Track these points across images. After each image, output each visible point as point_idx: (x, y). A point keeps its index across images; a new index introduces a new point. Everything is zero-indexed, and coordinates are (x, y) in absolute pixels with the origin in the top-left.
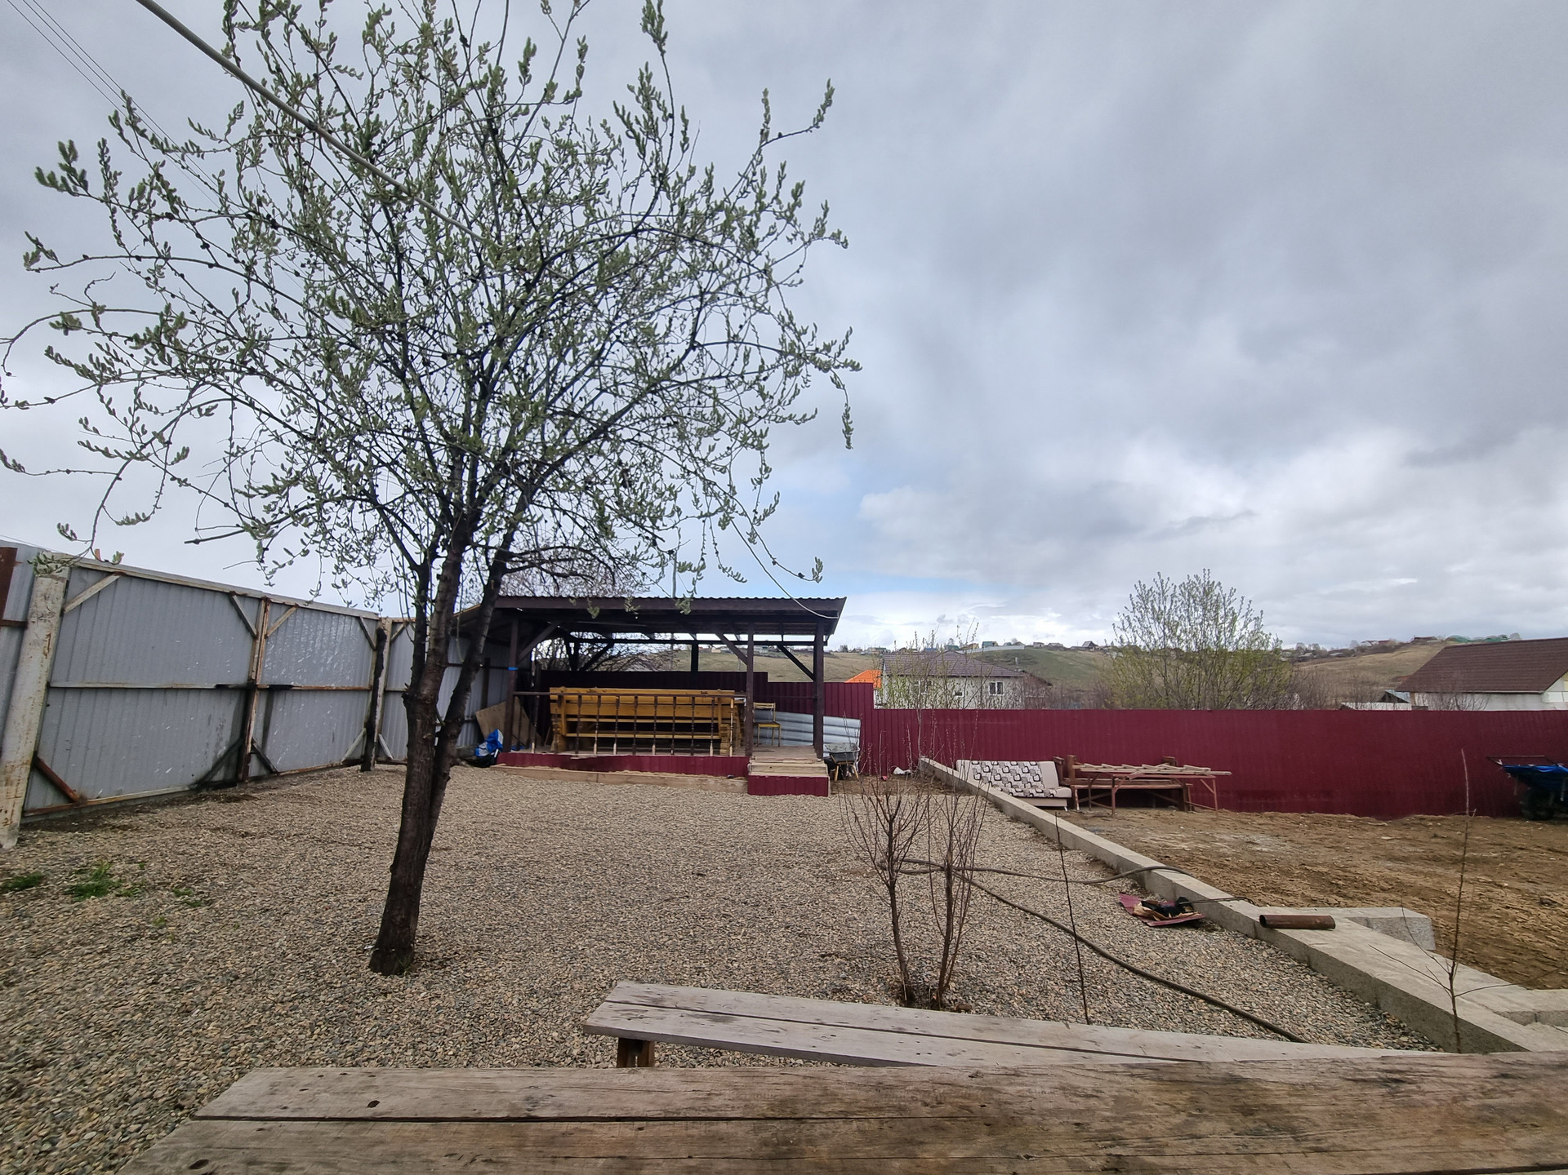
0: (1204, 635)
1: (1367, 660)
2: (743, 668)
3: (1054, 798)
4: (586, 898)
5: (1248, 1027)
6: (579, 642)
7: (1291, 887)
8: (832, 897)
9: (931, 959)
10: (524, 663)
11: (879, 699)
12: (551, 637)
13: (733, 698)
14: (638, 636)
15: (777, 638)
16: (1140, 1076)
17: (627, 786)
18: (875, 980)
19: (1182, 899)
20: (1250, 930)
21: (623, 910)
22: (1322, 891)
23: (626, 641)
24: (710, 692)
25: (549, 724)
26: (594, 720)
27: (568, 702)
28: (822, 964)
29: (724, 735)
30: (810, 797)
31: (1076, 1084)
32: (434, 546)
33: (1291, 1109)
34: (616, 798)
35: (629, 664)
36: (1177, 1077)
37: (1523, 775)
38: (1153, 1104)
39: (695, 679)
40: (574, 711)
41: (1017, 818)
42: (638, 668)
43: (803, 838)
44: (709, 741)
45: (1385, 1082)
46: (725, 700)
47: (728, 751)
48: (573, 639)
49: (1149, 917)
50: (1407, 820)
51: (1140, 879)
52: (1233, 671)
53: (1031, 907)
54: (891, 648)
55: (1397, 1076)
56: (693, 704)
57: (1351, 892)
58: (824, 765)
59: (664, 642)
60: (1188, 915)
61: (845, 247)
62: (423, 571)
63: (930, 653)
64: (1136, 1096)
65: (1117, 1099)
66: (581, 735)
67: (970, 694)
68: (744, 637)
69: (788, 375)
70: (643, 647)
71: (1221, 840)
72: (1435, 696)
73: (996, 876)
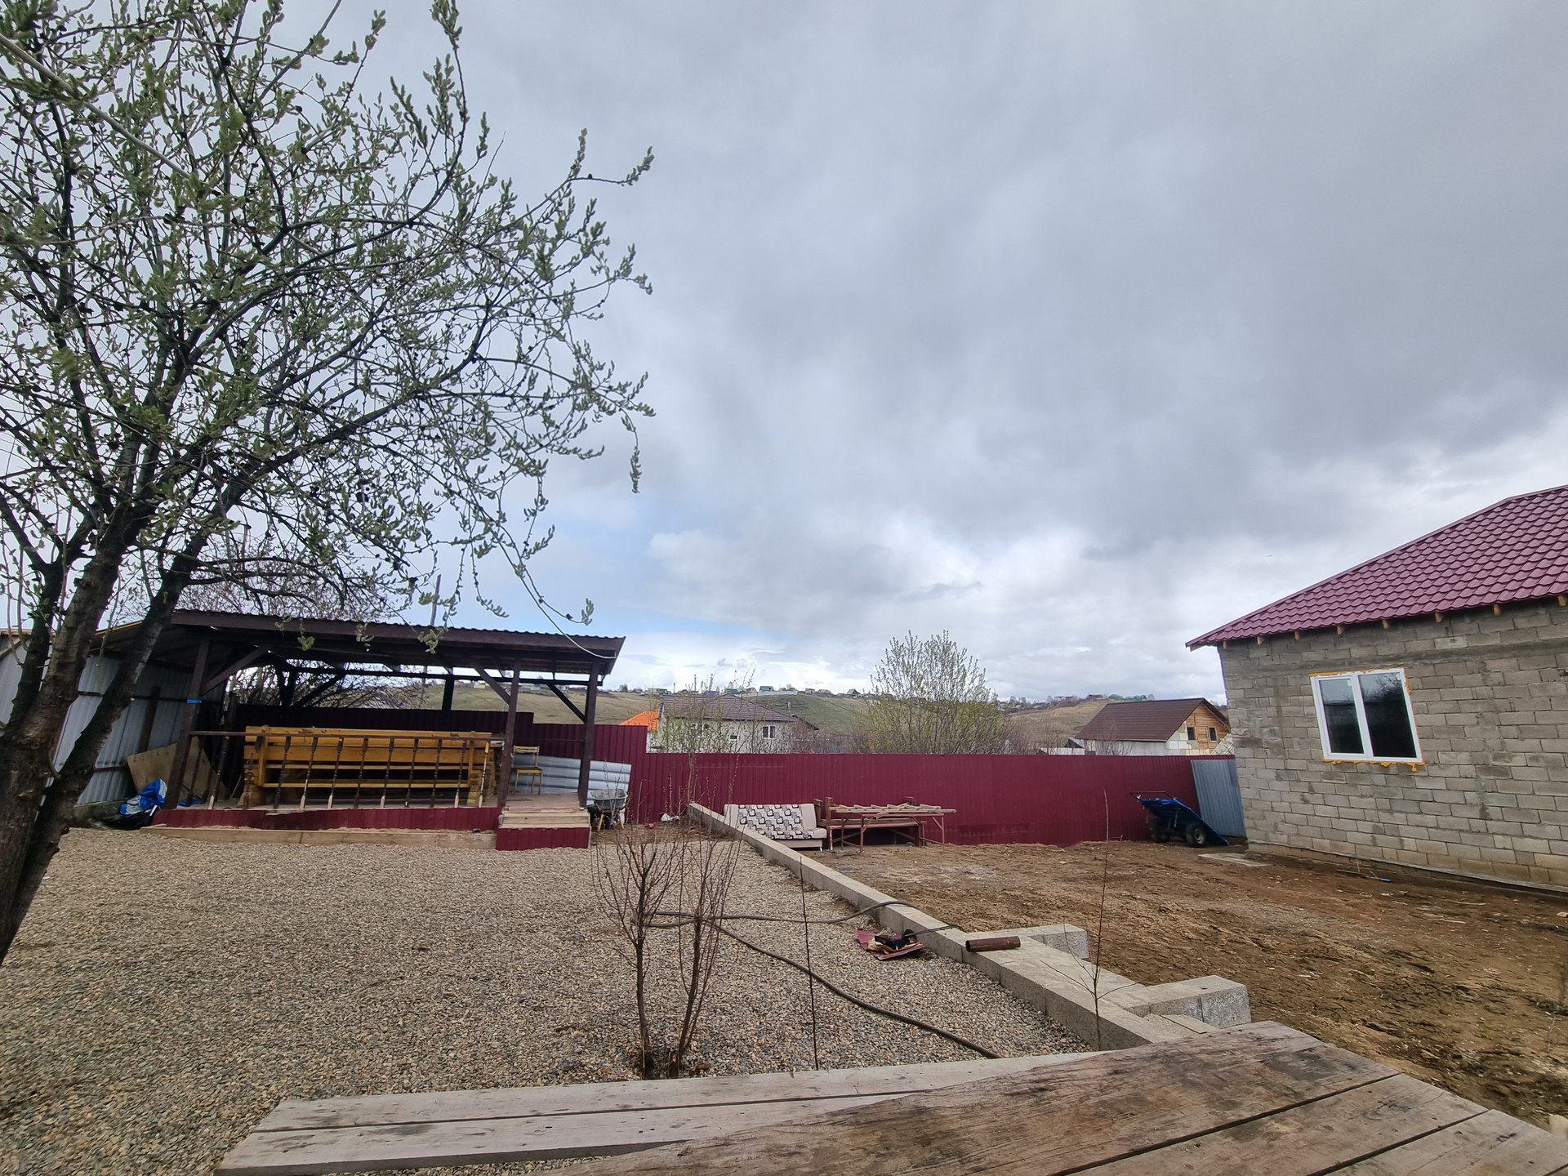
0: (942, 688)
1: (1058, 712)
2: (502, 706)
3: (812, 839)
4: (260, 993)
5: (950, 1047)
6: (296, 671)
7: (994, 912)
8: (578, 961)
9: (675, 1019)
10: (214, 695)
11: (652, 744)
12: (258, 662)
13: (489, 741)
14: (379, 667)
15: (548, 676)
16: (841, 1123)
17: (341, 847)
18: (614, 1050)
19: (908, 931)
20: (958, 956)
21: (312, 1003)
22: (1016, 913)
23: (362, 673)
24: (462, 734)
25: (240, 772)
26: (306, 767)
27: (271, 744)
28: (556, 1040)
29: (475, 783)
30: (567, 850)
31: (782, 1143)
32: (78, 540)
33: (961, 1132)
34: (324, 861)
35: (363, 699)
36: (872, 1118)
37: (1153, 807)
38: (848, 1150)
39: (447, 718)
40: (279, 755)
41: (775, 861)
42: (375, 704)
43: (554, 896)
44: (454, 790)
45: (1033, 1092)
46: (479, 744)
47: (476, 801)
48: (289, 668)
49: (879, 951)
50: (1077, 846)
51: (875, 914)
52: (962, 720)
53: (778, 952)
54: (670, 689)
55: (1042, 1085)
56: (439, 748)
57: (1036, 911)
58: (587, 814)
59: (412, 675)
60: (912, 946)
61: (650, 293)
62: (54, 574)
63: (710, 695)
64: (835, 1145)
65: (816, 1152)
66: (284, 785)
67: (743, 738)
68: (510, 674)
69: (576, 407)
70: (383, 680)
71: (945, 872)
72: (1100, 744)
73: (750, 922)
